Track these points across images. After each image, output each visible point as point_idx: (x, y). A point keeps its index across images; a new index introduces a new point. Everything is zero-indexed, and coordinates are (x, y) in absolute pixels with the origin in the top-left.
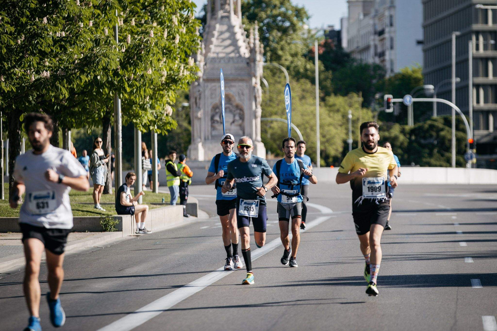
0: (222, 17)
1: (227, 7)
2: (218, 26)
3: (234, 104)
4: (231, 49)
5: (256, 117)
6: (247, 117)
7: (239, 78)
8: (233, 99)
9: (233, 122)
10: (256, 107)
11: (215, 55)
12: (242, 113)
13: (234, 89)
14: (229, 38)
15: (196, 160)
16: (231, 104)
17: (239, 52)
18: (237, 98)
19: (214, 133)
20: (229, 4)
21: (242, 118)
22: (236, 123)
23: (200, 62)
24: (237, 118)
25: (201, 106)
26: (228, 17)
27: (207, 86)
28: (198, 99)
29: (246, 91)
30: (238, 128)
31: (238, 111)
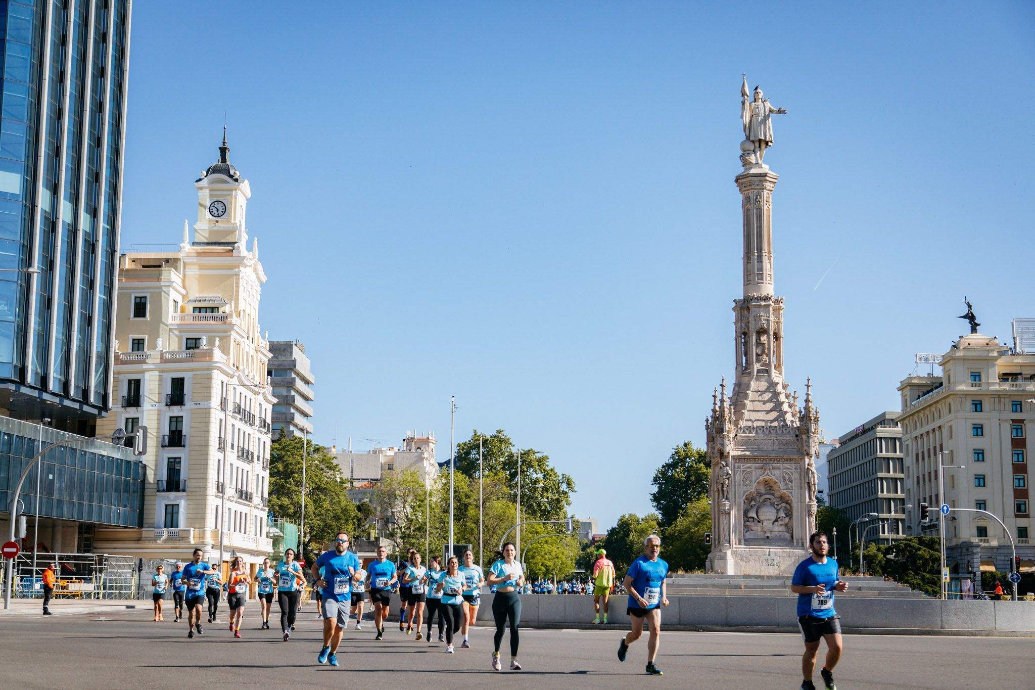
0: (759, 371)
1: (765, 358)
2: (752, 383)
3: (777, 494)
4: (774, 415)
5: (810, 515)
6: (796, 513)
7: (786, 457)
8: (775, 487)
9: (776, 521)
10: (810, 499)
11: (750, 424)
12: (788, 507)
13: (777, 472)
14: (769, 401)
15: (723, 574)
16: (772, 494)
17: (784, 420)
18: (782, 486)
19: (748, 535)
20: (768, 355)
21: (789, 515)
22: (780, 522)
23: (728, 432)
24: (782, 514)
25: (730, 496)
26: (767, 371)
27: (739, 468)
28: (725, 486)
29: (795, 476)
30: (784, 529)
31: (783, 505)
